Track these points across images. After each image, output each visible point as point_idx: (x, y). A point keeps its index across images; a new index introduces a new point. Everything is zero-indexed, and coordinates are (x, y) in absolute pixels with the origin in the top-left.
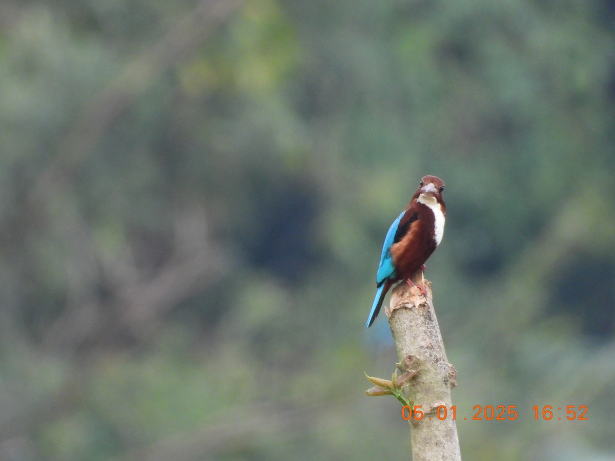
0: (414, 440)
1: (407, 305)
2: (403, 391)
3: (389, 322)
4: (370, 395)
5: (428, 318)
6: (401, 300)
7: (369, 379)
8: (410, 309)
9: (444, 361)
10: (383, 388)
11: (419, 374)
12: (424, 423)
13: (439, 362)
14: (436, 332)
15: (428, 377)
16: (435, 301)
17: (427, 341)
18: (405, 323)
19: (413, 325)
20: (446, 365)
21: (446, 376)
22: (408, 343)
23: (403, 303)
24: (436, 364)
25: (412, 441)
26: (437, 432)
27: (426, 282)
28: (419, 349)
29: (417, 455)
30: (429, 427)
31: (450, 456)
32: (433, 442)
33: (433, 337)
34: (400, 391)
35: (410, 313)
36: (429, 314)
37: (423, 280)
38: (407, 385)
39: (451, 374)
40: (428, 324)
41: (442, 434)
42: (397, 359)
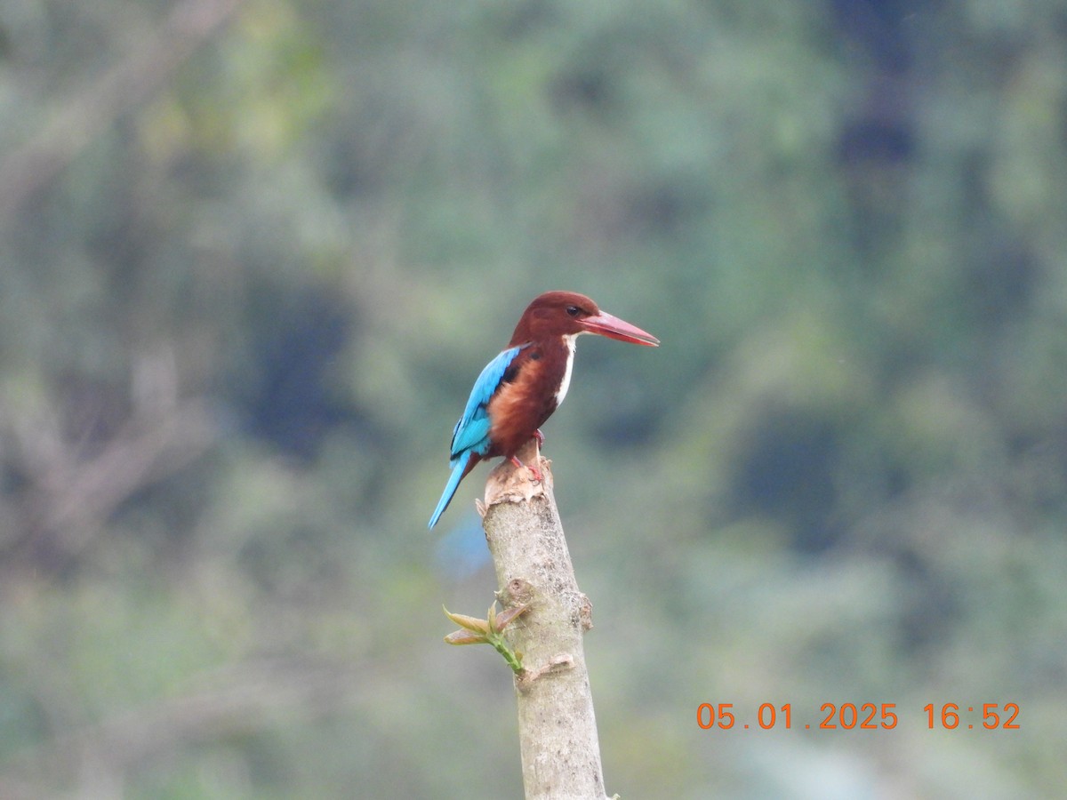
0: (524, 716)
1: (512, 498)
2: (506, 637)
3: (484, 525)
4: (452, 644)
5: (547, 518)
6: (503, 489)
7: (451, 617)
8: (518, 504)
9: (571, 588)
10: (473, 631)
11: (532, 609)
12: (538, 689)
13: (564, 591)
14: (560, 541)
15: (545, 614)
16: (557, 492)
17: (544, 556)
18: (508, 526)
19: (522, 529)
20: (576, 594)
21: (575, 613)
22: (514, 559)
23: (505, 495)
24: (559, 594)
25: (520, 719)
26: (560, 704)
27: (543, 461)
28: (531, 568)
29: (529, 740)
30: (547, 695)
31: (581, 741)
32: (554, 719)
33: (555, 549)
34: (501, 637)
35: (516, 509)
36: (547, 512)
37: (539, 457)
38: (511, 628)
39: (583, 609)
40: (546, 528)
41: (568, 706)
42: (496, 586)
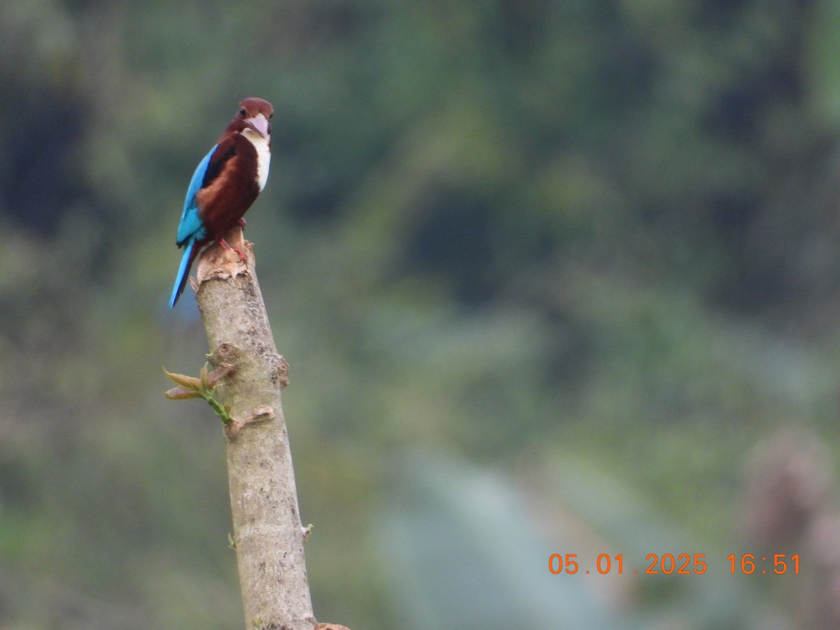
0: (231, 459)
1: (221, 275)
2: (216, 392)
3: (197, 298)
4: (170, 398)
5: (250, 292)
6: (213, 268)
7: (170, 376)
8: (225, 281)
9: (271, 350)
10: (188, 388)
11: (238, 369)
12: (244, 436)
13: (265, 353)
14: (261, 312)
15: (249, 373)
16: (258, 270)
17: (248, 324)
18: (217, 299)
19: (229, 302)
20: (275, 356)
21: (274, 372)
22: (222, 327)
23: (215, 272)
24: (261, 356)
25: (229, 461)
26: (262, 449)
27: (246, 244)
28: (237, 335)
29: (236, 479)
30: (251, 441)
31: (280, 480)
32: (257, 461)
33: (257, 318)
34: (212, 393)
35: (225, 286)
36: (250, 287)
37: (243, 240)
38: (221, 385)
39: (281, 368)
40: (249, 301)
41: (269, 451)
42: (207, 347)
